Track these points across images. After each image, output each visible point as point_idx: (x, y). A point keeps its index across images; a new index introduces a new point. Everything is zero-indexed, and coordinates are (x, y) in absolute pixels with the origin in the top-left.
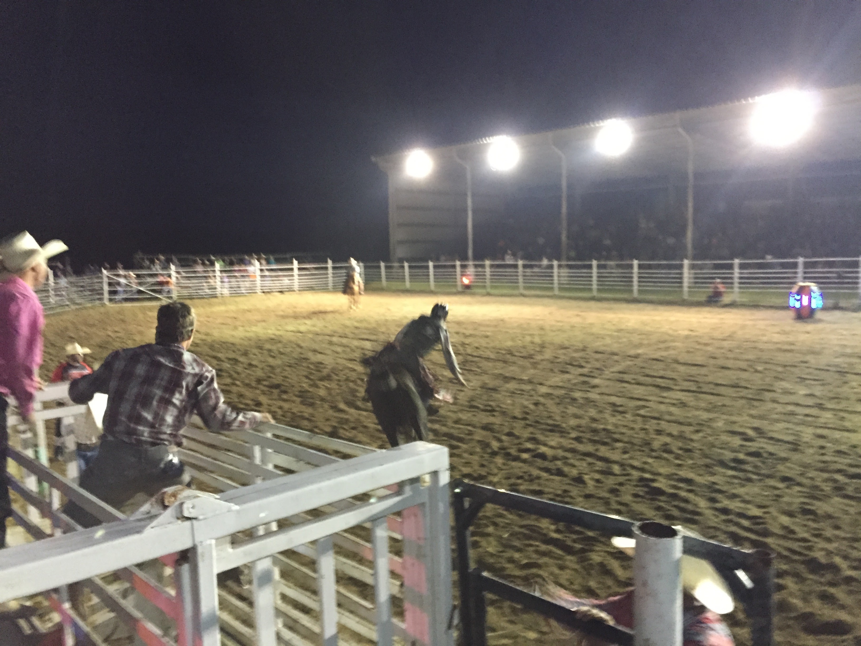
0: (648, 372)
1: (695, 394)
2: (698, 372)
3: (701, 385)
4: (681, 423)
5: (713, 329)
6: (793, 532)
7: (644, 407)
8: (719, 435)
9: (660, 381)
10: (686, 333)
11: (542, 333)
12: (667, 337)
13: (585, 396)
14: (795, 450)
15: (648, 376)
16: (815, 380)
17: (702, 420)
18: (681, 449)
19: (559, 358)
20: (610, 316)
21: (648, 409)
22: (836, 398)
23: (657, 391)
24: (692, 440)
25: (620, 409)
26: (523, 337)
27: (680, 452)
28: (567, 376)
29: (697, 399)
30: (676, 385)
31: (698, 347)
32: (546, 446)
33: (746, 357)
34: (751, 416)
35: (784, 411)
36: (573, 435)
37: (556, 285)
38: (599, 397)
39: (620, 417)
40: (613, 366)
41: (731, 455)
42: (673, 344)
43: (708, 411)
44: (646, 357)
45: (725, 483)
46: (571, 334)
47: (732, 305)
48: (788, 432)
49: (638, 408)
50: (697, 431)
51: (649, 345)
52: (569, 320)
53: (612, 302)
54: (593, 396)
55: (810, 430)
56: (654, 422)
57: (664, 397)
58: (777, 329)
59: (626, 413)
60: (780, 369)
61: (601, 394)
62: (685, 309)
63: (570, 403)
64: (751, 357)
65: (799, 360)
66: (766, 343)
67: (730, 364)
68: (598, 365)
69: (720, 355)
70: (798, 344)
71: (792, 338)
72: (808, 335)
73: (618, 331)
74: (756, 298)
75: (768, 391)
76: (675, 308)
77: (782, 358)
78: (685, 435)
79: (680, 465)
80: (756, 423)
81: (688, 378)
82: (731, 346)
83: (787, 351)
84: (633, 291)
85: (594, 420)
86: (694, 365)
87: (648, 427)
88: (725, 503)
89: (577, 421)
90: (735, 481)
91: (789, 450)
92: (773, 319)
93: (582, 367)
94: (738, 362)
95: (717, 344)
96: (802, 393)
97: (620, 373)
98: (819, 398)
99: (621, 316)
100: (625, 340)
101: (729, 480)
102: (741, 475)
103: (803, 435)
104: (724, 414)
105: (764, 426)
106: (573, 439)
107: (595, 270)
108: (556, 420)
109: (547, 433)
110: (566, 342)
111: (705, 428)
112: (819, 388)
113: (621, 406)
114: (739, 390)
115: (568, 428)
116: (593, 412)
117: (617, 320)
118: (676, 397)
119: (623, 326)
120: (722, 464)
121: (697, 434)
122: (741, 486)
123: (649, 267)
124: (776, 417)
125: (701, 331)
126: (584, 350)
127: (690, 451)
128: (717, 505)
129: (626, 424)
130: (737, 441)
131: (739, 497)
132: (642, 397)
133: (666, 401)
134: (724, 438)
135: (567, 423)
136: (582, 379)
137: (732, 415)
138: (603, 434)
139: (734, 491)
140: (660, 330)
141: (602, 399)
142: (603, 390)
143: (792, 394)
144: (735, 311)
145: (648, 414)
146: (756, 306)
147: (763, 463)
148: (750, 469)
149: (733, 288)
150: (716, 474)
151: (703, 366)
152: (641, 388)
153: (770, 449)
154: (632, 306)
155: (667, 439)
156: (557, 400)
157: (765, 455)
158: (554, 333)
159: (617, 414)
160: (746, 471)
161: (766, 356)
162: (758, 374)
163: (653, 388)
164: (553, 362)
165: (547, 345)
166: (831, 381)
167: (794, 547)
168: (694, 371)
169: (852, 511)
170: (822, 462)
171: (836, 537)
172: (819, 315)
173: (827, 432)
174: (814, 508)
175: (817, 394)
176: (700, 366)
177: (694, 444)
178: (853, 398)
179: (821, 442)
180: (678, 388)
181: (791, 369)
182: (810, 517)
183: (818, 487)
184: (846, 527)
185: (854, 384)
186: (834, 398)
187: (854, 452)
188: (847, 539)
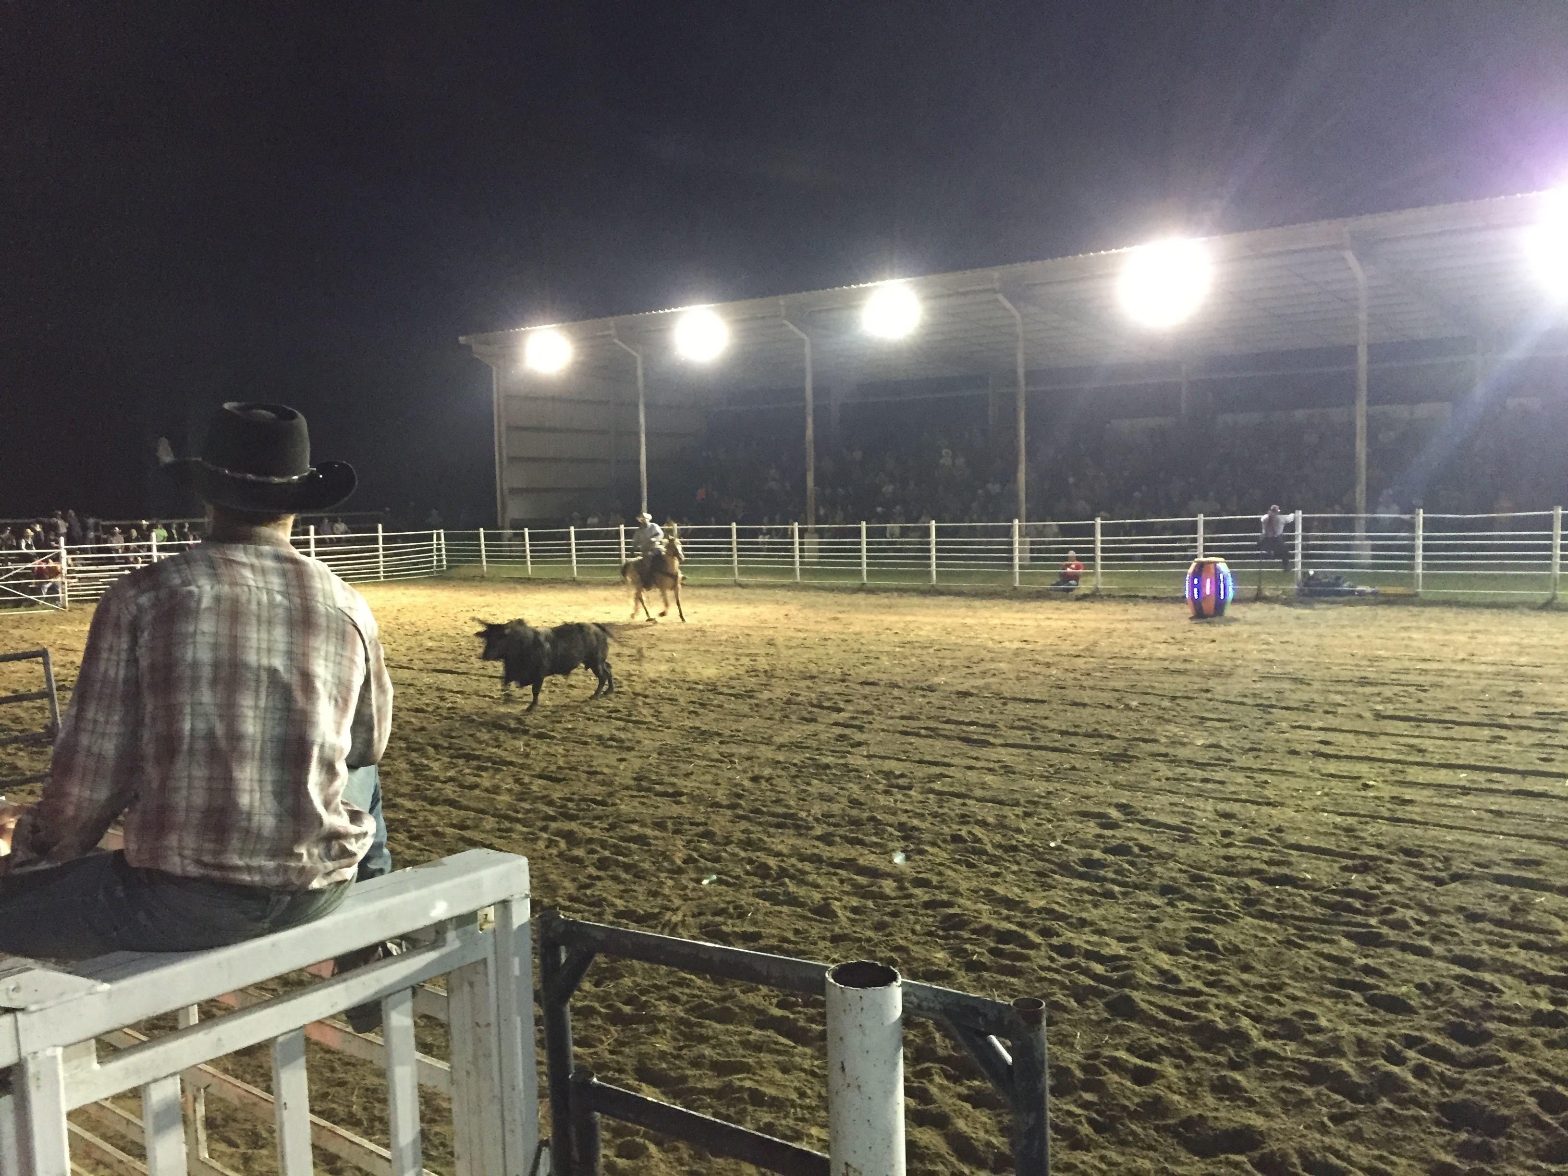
0: (948, 714)
1: (1028, 751)
2: (1031, 713)
3: (1038, 734)
4: (1001, 803)
5: (1059, 638)
6: (1176, 980)
7: (942, 776)
8: (1062, 820)
9: (970, 731)
10: (1017, 645)
11: (772, 651)
12: (983, 653)
13: (842, 761)
14: (1184, 840)
15: (949, 721)
16: (1220, 720)
17: (1036, 795)
18: (999, 846)
19: (798, 695)
20: (888, 618)
21: (948, 780)
22: (1254, 750)
23: (965, 747)
24: (1019, 831)
25: (901, 781)
26: (737, 660)
27: (998, 852)
28: (811, 728)
29: (1031, 759)
30: (995, 736)
31: (1033, 669)
32: (770, 852)
33: (1112, 684)
34: (1116, 785)
35: (1170, 774)
36: (818, 831)
37: (797, 566)
38: (866, 762)
39: (899, 797)
40: (892, 707)
41: (1081, 853)
42: (993, 666)
43: (1048, 779)
44: (948, 689)
45: (1070, 901)
46: (821, 651)
47: (1093, 596)
48: (1175, 809)
49: (932, 779)
50: (1027, 815)
51: (955, 668)
52: (819, 627)
53: (895, 594)
54: (856, 760)
55: (1210, 806)
56: (958, 801)
57: (976, 759)
58: (1163, 636)
59: (910, 788)
60: (1166, 703)
61: (869, 757)
62: (1017, 604)
63: (815, 776)
64: (1120, 684)
65: (1196, 687)
66: (1145, 659)
67: (1085, 696)
68: (866, 706)
69: (1070, 682)
70: (1197, 660)
71: (1187, 651)
72: (1212, 645)
73: (903, 644)
74: (1131, 583)
75: (1145, 741)
76: (1000, 602)
77: (1169, 684)
78: (1007, 822)
79: (996, 875)
80: (1124, 797)
81: (1017, 723)
82: (1089, 666)
83: (1178, 672)
84: (929, 573)
85: (855, 803)
86: (1028, 701)
87: (946, 810)
88: (1069, 936)
89: (826, 806)
90: (1086, 897)
91: (1175, 840)
92: (1157, 619)
93: (839, 710)
94: (1100, 694)
95: (1066, 663)
96: (1200, 742)
97: (903, 718)
98: (1227, 751)
99: (909, 618)
100: (914, 660)
101: (1076, 895)
102: (1096, 886)
103: (1199, 813)
104: (1073, 783)
105: (1137, 800)
106: (818, 838)
107: (864, 539)
108: (788, 807)
109: (772, 830)
110: (812, 666)
111: (1040, 809)
112: (1227, 733)
113: (902, 776)
114: (1100, 740)
115: (810, 819)
116: (855, 789)
117: (902, 625)
118: (994, 757)
119: (912, 637)
120: (1065, 869)
121: (1028, 820)
122: (1096, 906)
123: (955, 532)
124: (1155, 784)
125: (1041, 642)
126: (843, 681)
127: (1015, 849)
128: (1055, 941)
129: (909, 808)
130: (1091, 829)
131: (1092, 924)
132: (940, 759)
133: (979, 764)
134: (1071, 824)
135: (809, 811)
136: (838, 730)
137: (1087, 784)
138: (869, 827)
139: (1084, 915)
140: (972, 643)
141: (871, 765)
142: (873, 750)
143: (1184, 744)
144: (1098, 606)
145: (946, 789)
146: (1131, 598)
147: (1132, 864)
148: (1111, 875)
149: (1093, 567)
150: (1055, 887)
151: (1043, 702)
152: (938, 744)
153: (1145, 839)
154: (928, 601)
155: (978, 831)
156: (793, 771)
157: (1136, 850)
158: (791, 652)
159: (895, 790)
160: (1104, 879)
161: (1145, 682)
162: (1131, 713)
163: (958, 743)
164: (789, 702)
165: (779, 673)
166: (1247, 721)
167: (1178, 1004)
168: (1027, 711)
169: (1270, 939)
170: (1227, 858)
171: (1245, 984)
172: (1230, 611)
173: (1236, 807)
174: (1211, 936)
175: (1224, 743)
176: (1037, 701)
177: (1021, 837)
178: (1281, 748)
179: (1226, 825)
180: (1000, 741)
181: (1183, 702)
182: (1204, 952)
183: (1219, 901)
184: (1260, 967)
185: (1284, 725)
186: (1250, 750)
187: (1279, 839)
188: (1261, 987)
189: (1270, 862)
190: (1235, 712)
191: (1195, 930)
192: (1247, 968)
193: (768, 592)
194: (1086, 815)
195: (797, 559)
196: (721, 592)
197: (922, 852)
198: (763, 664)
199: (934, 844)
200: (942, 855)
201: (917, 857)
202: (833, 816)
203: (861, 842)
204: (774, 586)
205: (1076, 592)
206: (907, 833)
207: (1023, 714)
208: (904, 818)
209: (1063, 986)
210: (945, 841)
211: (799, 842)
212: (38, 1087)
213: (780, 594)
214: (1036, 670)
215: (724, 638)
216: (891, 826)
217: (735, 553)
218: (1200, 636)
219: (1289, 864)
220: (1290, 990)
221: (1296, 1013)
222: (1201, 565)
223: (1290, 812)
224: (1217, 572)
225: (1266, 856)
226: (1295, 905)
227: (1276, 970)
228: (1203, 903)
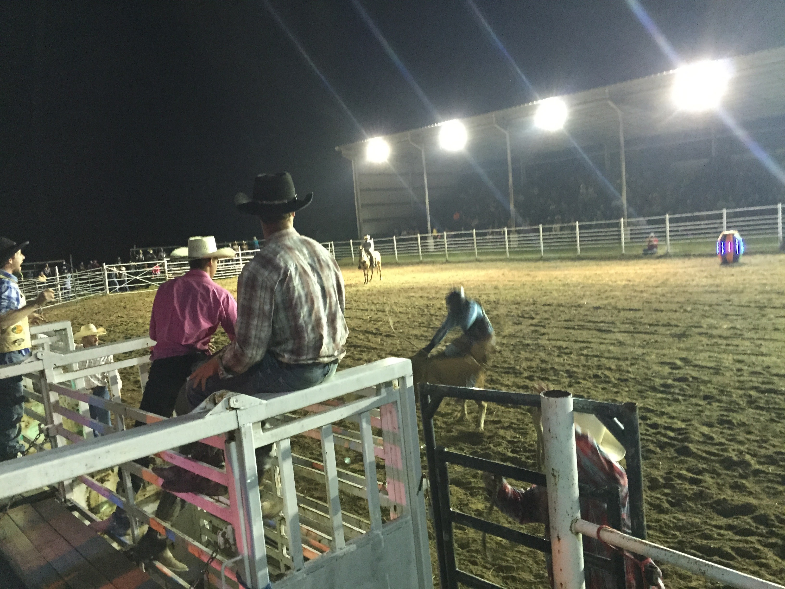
0: (589, 318)
1: (632, 334)
2: (633, 316)
3: (637, 326)
4: (619, 359)
5: (647, 278)
6: (711, 438)
7: (587, 347)
8: (651, 366)
9: (601, 326)
10: (624, 283)
12: (607, 287)
13: (536, 342)
15: (589, 322)
16: (737, 315)
17: (638, 355)
18: (619, 379)
20: (556, 273)
21: (590, 349)
22: (755, 329)
23: (598, 334)
24: (628, 372)
25: (566, 351)
27: (618, 382)
28: (520, 327)
29: (634, 338)
30: (614, 328)
31: (633, 294)
32: (502, 384)
33: (676, 300)
34: (679, 349)
35: (709, 343)
36: (526, 374)
37: (507, 249)
38: (548, 342)
39: (566, 358)
40: (560, 316)
41: (662, 382)
42: (612, 294)
43: (643, 347)
44: (589, 306)
45: (656, 404)
46: (522, 291)
47: (666, 256)
48: (711, 359)
49: (582, 349)
50: (632, 364)
51: (592, 295)
52: (520, 279)
53: (559, 261)
54: (543, 341)
55: (730, 357)
56: (595, 359)
57: (605, 339)
58: (705, 274)
59: (571, 353)
60: (707, 308)
61: (549, 340)
62: (624, 263)
63: (523, 349)
64: (682, 299)
65: (723, 299)
66: (695, 286)
67: (662, 307)
68: (546, 316)
69: (653, 300)
70: (723, 286)
71: (718, 281)
72: (732, 278)
73: (564, 285)
74: (687, 248)
75: (696, 327)
76: (615, 262)
77: (708, 298)
78: (622, 368)
79: (617, 393)
80: (684, 354)
81: (626, 321)
82: (664, 292)
83: (713, 292)
84: (576, 250)
85: (543, 361)
86: (630, 310)
87: (590, 363)
88: (656, 419)
89: (529, 363)
90: (664, 402)
91: (711, 374)
92: (701, 266)
93: (533, 318)
94: (669, 305)
95: (651, 290)
96: (725, 326)
97: (566, 321)
98: (740, 330)
99: (566, 272)
100: (570, 292)
101: (660, 401)
102: (669, 397)
103: (725, 361)
104: (656, 348)
105: (691, 356)
106: (526, 378)
107: (541, 234)
108: (509, 364)
109: (503, 375)
110: (518, 298)
111: (639, 362)
112: (740, 321)
113: (566, 348)
114: (671, 328)
115: (521, 369)
116: (543, 355)
117: (563, 276)
118: (614, 338)
119: (568, 281)
120: (654, 389)
121: (633, 367)
122: (669, 406)
123: (590, 227)
124: (701, 348)
125: (637, 280)
126: (534, 304)
127: (626, 380)
128: (648, 422)
129: (570, 362)
130: (667, 370)
131: (667, 414)
132: (585, 340)
133: (606, 341)
134: (656, 368)
135: (520, 366)
136: (532, 328)
137: (663, 348)
138: (551, 372)
139: (663, 410)
140: (601, 283)
141: (550, 344)
142: (551, 336)
143: (716, 328)
144: (668, 261)
145: (590, 354)
146: (687, 255)
147: (688, 386)
148: (677, 391)
149: (665, 240)
150: (648, 398)
151: (639, 310)
152: (585, 333)
153: (695, 374)
154: (576, 263)
155: (607, 373)
156: (511, 348)
157: (691, 379)
158: (507, 292)
159: (563, 355)
160: (673, 393)
161: (695, 297)
162: (687, 314)
163: (595, 332)
164: (507, 315)
165: (501, 302)
166: (751, 315)
167: (713, 449)
168: (631, 315)
169: (762, 419)
170: (739, 381)
171: (748, 440)
172: (742, 259)
173: (745, 358)
174: (730, 418)
175: (738, 326)
176: (636, 310)
177: (629, 375)
178: (770, 327)
179: (739, 366)
180: (616, 330)
181: (716, 307)
182: (727, 426)
183: (735, 402)
184: (756, 432)
185: (772, 316)
186: (753, 329)
187: (768, 372)
188: (757, 441)
189: (763, 383)
190: (745, 310)
191: (723, 415)
192: (749, 433)
193: (494, 263)
194: (663, 363)
195: (507, 246)
196: (470, 265)
197: (579, 383)
198: (493, 298)
199: (584, 379)
200: (588, 384)
201: (576, 385)
202: (533, 368)
203: (548, 379)
204: (496, 260)
205: (656, 255)
206: (570, 374)
207: (629, 317)
208: (568, 368)
209: (652, 442)
210: (590, 377)
211: (516, 380)
213: (499, 264)
214: (635, 294)
215: (472, 286)
216: (563, 371)
217: (475, 245)
218: (725, 273)
219: (773, 383)
220: (772, 442)
221: (775, 453)
222: (725, 236)
223: (774, 359)
224: (734, 239)
225: (760, 380)
226: (776, 403)
227: (765, 434)
228: (726, 403)
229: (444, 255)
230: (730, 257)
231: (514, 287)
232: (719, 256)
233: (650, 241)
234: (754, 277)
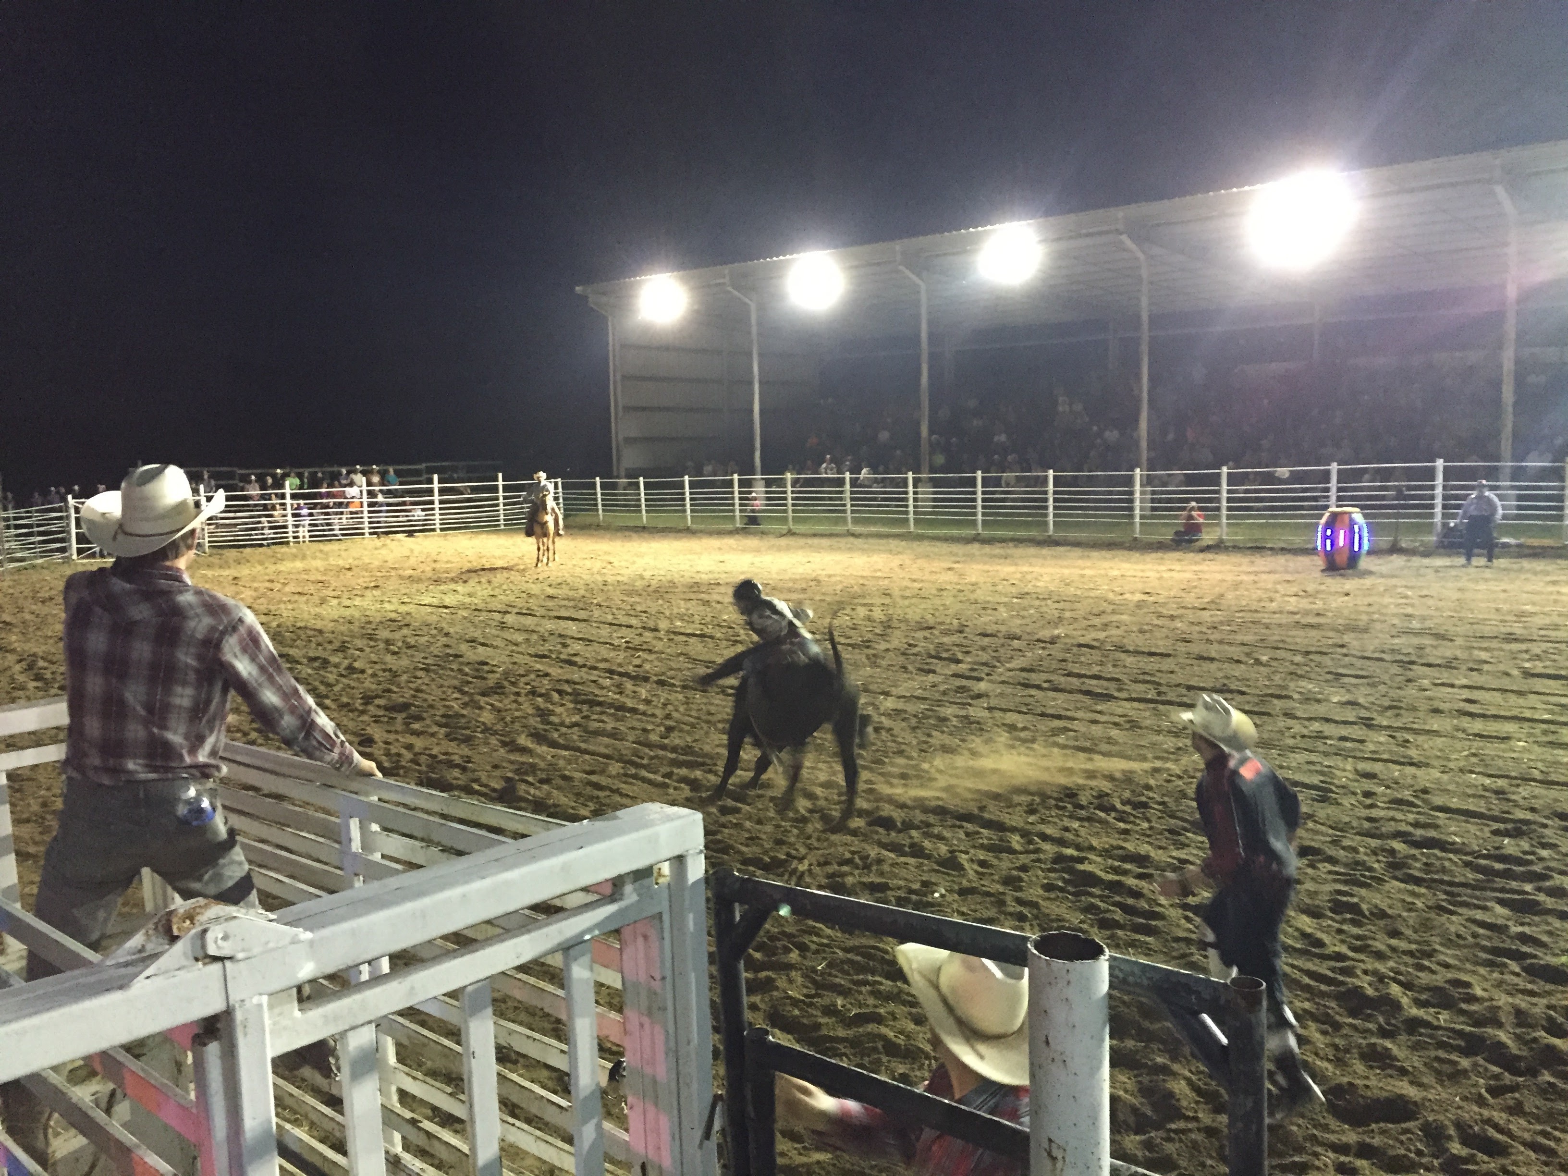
0: (1070, 667)
1: (1153, 705)
2: (1159, 666)
3: (1165, 689)
4: (1127, 757)
5: (1183, 590)
6: (1320, 944)
7: (1066, 731)
9: (1093, 685)
10: (1139, 597)
11: (887, 601)
12: (1104, 606)
13: (962, 713)
14: (1323, 800)
15: (1070, 674)
16: (1357, 677)
17: (1168, 751)
18: (1129, 803)
19: (915, 646)
20: (1005, 569)
21: (1072, 735)
22: (1394, 707)
23: (1086, 701)
24: (1148, 787)
25: (1024, 734)
26: (853, 609)
27: (1128, 808)
28: (930, 679)
29: (1160, 714)
30: (1120, 690)
31: (1156, 622)
33: (1240, 638)
35: (1305, 732)
37: (911, 516)
38: (987, 714)
40: (1012, 659)
42: (1115, 618)
44: (1069, 641)
46: (937, 601)
47: (1218, 547)
48: (1312, 767)
49: (1056, 735)
51: (1075, 620)
52: (934, 577)
53: (1012, 544)
54: (976, 712)
55: (1349, 765)
57: (1100, 713)
58: (1294, 589)
59: (1033, 741)
60: (1299, 659)
61: (990, 709)
62: (1137, 556)
63: (936, 727)
64: (1249, 638)
65: (1330, 642)
66: (1274, 613)
67: (1213, 651)
68: (985, 657)
69: (1196, 636)
70: (1330, 614)
71: (1319, 605)
72: (1346, 598)
73: (1021, 596)
74: (1258, 534)
75: (1277, 697)
76: (1120, 553)
77: (1301, 639)
81: (1141, 677)
82: (1215, 619)
83: (1311, 626)
84: (1046, 523)
86: (1152, 654)
91: (1313, 800)
92: (1286, 572)
93: (958, 661)
94: (1228, 648)
95: (1191, 616)
96: (1336, 699)
97: (1024, 674)
98: (1366, 708)
99: (1026, 569)
100: (1032, 611)
103: (1338, 773)
107: (980, 488)
110: (928, 617)
112: (1365, 690)
113: (1024, 729)
115: (933, 770)
116: (977, 741)
117: (1018, 576)
118: (1120, 711)
119: (1029, 588)
121: (1156, 775)
123: (1074, 481)
125: (1164, 593)
126: (961, 632)
127: (1145, 805)
132: (1062, 713)
133: (1103, 718)
135: (931, 763)
136: (958, 682)
140: (1092, 594)
141: (992, 718)
142: (994, 702)
143: (1318, 701)
144: (1223, 557)
145: (1070, 743)
146: (1258, 549)
149: (1219, 517)
151: (1168, 655)
152: (1061, 698)
154: (1045, 551)
158: (907, 602)
161: (1276, 635)
162: (1262, 668)
163: (1080, 697)
164: (906, 653)
165: (895, 623)
166: (1386, 678)
167: (1323, 968)
168: (1151, 664)
169: (1419, 904)
170: (1369, 819)
171: (1394, 949)
172: (1365, 563)
173: (1377, 767)
174: (1355, 900)
175: (1361, 700)
176: (1162, 655)
177: (1151, 794)
178: (1423, 706)
179: (1368, 785)
180: (1124, 695)
181: (1317, 658)
182: (1349, 916)
183: (1363, 864)
184: (1409, 932)
185: (1426, 682)
186: (1390, 707)
187: (1424, 801)
188: (1410, 953)
189: (1416, 825)
190: (1373, 668)
191: (1339, 892)
192: (1395, 934)
193: (882, 541)
195: (911, 508)
196: (834, 542)
198: (879, 614)
204: (887, 536)
205: (1200, 544)
207: (1147, 668)
211: (922, 794)
212: (245, 1034)
213: (893, 544)
214: (1160, 622)
215: (839, 587)
217: (848, 502)
218: (1333, 589)
219: (1436, 827)
220: (1442, 957)
221: (1448, 982)
222: (1334, 515)
223: (1436, 774)
224: (1352, 523)
225: (1411, 817)
226: (1444, 870)
227: (1426, 936)
228: (1346, 865)
229: (784, 520)
230: (1342, 558)
231: (923, 593)
232: (1322, 554)
233: (1191, 517)
234: (1387, 600)
